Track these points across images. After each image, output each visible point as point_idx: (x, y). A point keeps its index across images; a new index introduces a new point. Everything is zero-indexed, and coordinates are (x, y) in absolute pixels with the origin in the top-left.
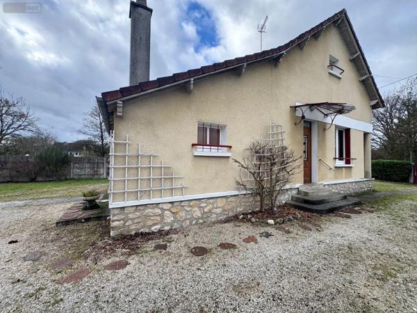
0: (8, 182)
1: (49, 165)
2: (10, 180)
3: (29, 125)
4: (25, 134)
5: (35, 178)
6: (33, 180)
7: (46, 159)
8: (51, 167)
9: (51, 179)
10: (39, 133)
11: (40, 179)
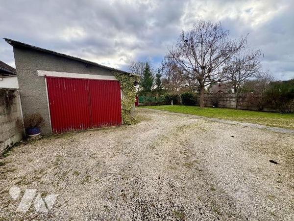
0: (245, 110)
1: (275, 99)
2: (246, 108)
3: (254, 72)
4: (252, 79)
5: (263, 109)
6: (261, 110)
7: (272, 94)
8: (276, 101)
9: (274, 111)
10: (260, 77)
11: (265, 110)
